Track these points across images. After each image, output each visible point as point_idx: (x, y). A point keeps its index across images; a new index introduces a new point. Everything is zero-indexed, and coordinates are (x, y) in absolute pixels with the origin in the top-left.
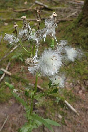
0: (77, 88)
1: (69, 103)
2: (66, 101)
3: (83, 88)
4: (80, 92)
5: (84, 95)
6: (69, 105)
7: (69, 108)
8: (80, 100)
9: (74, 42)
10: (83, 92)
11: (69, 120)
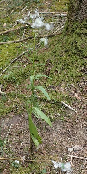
0: (72, 91)
1: (66, 103)
2: (62, 102)
3: (78, 91)
4: (76, 94)
5: (80, 97)
6: (66, 105)
7: (67, 108)
8: (77, 100)
9: (64, 50)
10: (79, 94)
11: (68, 117)
